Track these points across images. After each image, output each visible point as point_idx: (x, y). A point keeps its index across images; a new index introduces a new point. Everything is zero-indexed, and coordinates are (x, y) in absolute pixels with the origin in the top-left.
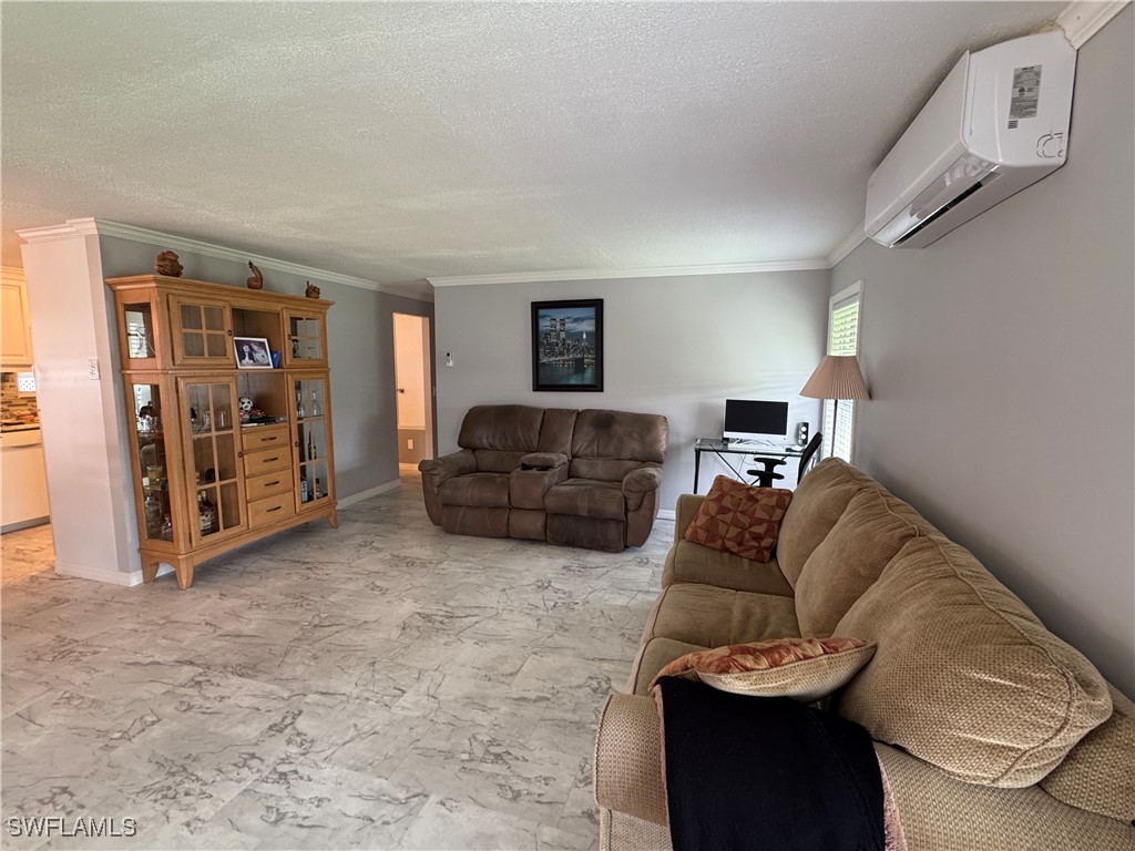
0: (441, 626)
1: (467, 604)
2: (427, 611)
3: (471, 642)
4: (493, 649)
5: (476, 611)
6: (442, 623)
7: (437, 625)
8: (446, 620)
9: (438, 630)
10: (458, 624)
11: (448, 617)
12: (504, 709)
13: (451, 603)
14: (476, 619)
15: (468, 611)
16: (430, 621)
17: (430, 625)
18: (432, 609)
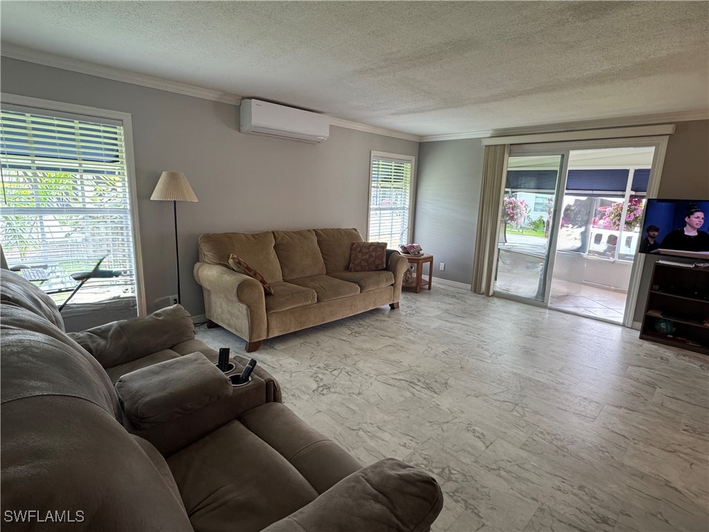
0: (420, 378)
1: (395, 389)
2: (429, 392)
3: (404, 364)
4: (392, 357)
5: (392, 382)
6: (419, 380)
7: (422, 380)
8: (416, 381)
9: (423, 376)
10: (407, 376)
11: (414, 383)
12: (401, 337)
13: (408, 395)
14: (395, 376)
15: (398, 383)
16: (427, 384)
17: (427, 381)
18: (425, 394)
